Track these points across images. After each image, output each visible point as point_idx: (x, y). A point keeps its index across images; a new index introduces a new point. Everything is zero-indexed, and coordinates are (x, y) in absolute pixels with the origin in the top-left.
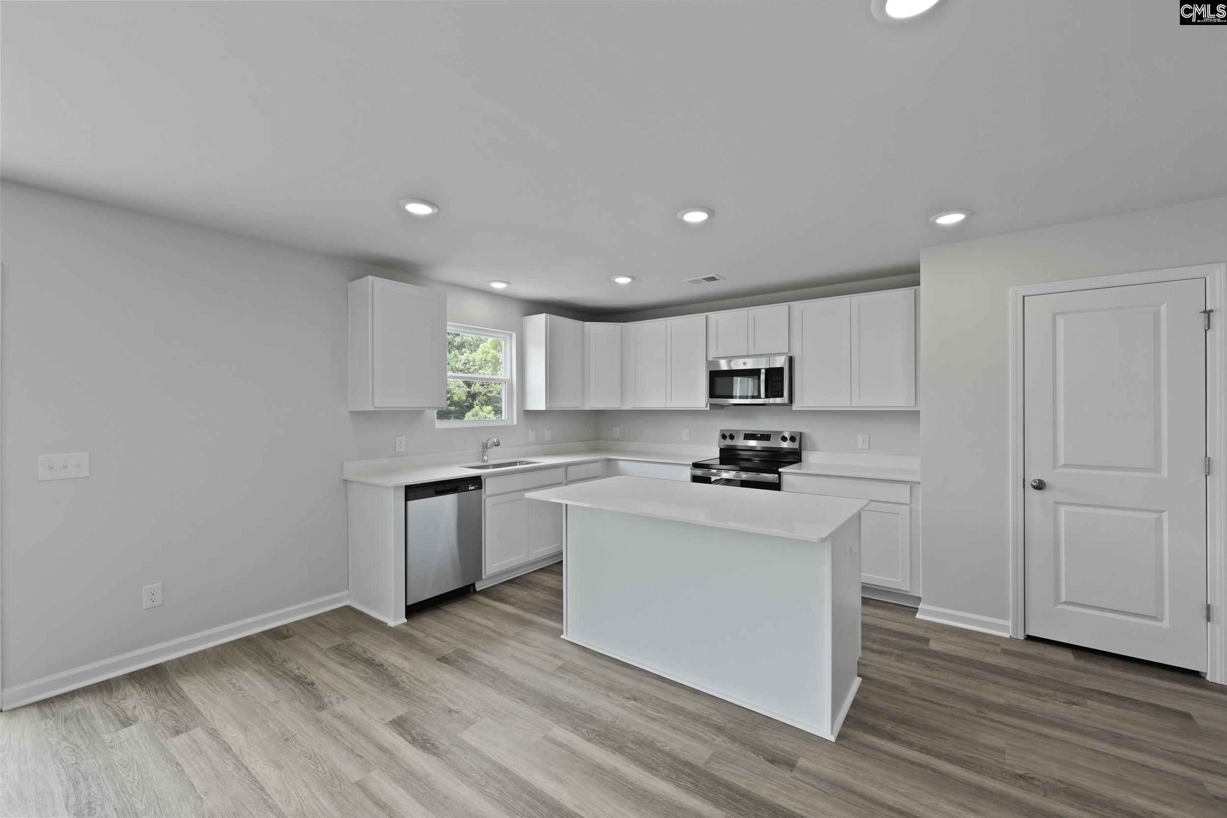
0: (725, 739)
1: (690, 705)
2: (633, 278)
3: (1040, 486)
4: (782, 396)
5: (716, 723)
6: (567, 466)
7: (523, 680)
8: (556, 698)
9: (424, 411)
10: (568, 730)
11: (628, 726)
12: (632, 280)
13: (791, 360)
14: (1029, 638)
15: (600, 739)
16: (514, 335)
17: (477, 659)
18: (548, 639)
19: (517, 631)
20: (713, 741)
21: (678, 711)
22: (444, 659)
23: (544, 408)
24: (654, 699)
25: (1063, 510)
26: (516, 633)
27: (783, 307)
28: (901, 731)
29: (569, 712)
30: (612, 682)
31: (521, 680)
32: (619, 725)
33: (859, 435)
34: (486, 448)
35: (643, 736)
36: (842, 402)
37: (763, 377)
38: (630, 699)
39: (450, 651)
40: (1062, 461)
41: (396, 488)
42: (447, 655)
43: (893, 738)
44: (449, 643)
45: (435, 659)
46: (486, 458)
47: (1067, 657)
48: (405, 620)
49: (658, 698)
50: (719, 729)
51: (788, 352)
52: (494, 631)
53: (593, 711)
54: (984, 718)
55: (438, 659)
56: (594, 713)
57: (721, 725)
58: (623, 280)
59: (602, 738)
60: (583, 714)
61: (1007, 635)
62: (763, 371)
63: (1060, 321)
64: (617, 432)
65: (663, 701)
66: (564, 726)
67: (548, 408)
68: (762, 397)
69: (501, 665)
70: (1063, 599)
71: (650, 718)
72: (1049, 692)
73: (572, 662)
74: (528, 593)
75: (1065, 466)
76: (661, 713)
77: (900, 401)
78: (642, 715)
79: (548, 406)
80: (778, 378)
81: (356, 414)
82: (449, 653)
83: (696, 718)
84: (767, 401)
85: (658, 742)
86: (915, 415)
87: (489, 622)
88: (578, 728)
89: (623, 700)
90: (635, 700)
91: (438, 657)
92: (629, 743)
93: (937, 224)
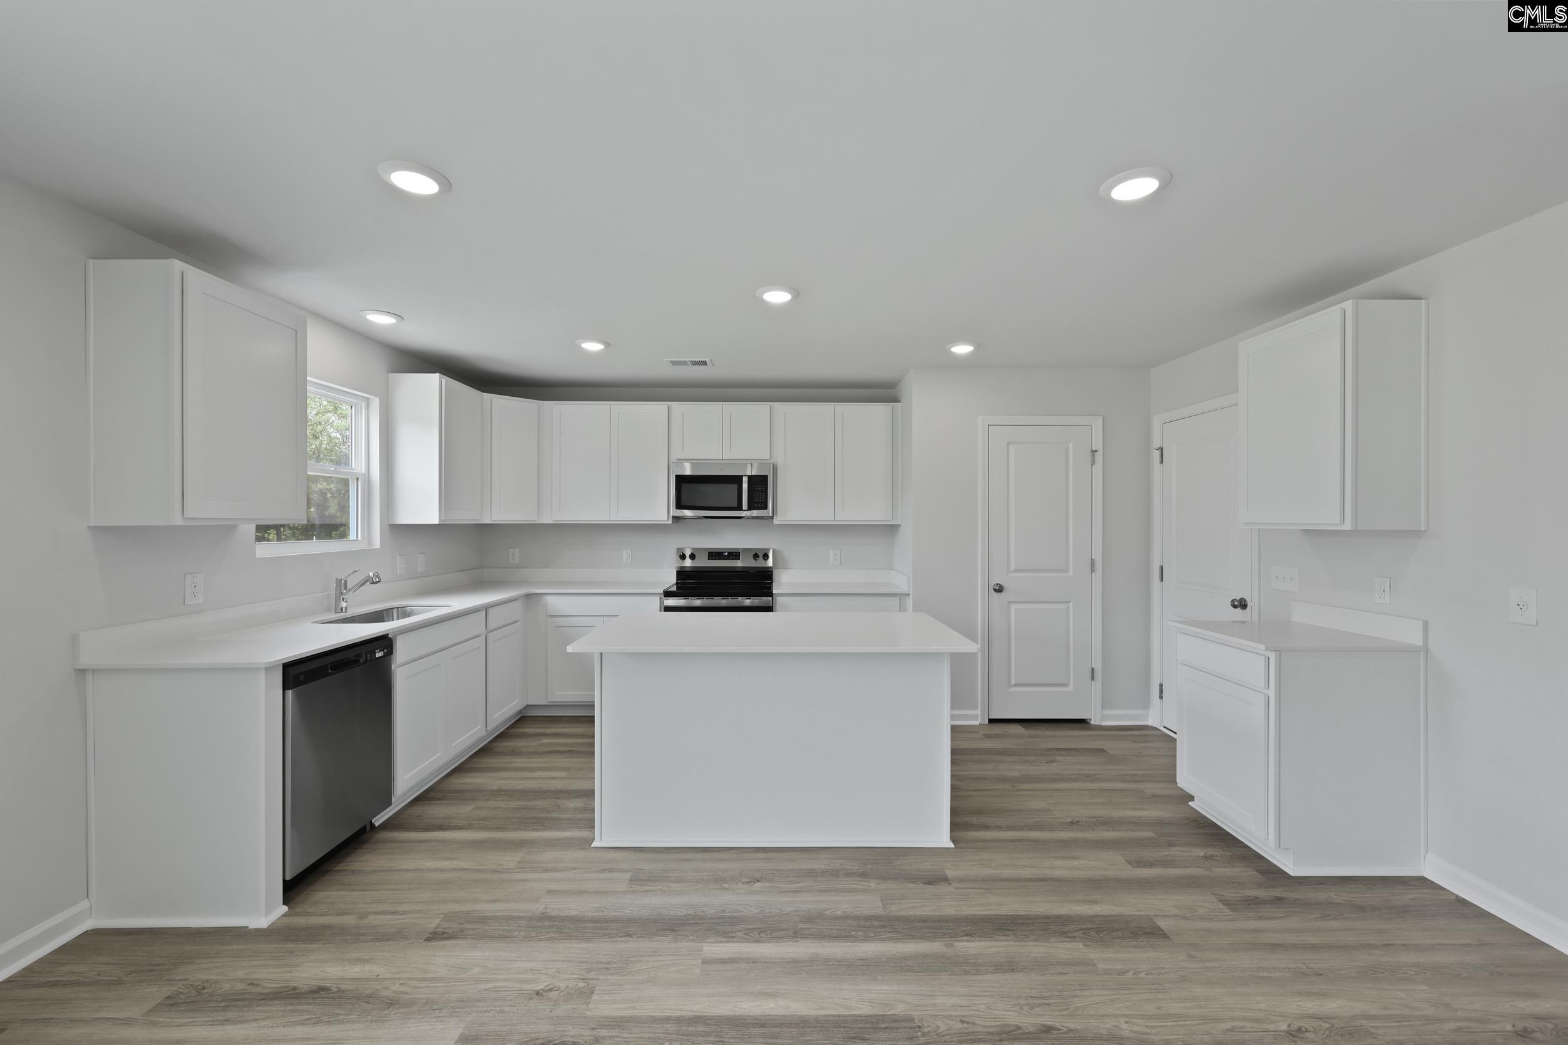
0: (877, 881)
1: (817, 865)
2: (607, 345)
3: (999, 589)
4: (765, 508)
5: (855, 870)
6: (486, 608)
7: (600, 914)
8: (668, 915)
9: (237, 525)
10: (721, 942)
11: (780, 909)
12: (605, 347)
13: (775, 468)
14: (991, 721)
15: (767, 935)
16: (376, 403)
17: (497, 914)
18: (579, 854)
19: (518, 860)
20: (870, 888)
21: (812, 874)
22: (436, 936)
23: (436, 522)
24: (776, 872)
25: (1013, 607)
26: (519, 862)
27: (765, 407)
28: (983, 820)
29: (702, 924)
30: (714, 873)
31: (596, 914)
32: (770, 912)
33: (831, 551)
34: (345, 589)
35: (804, 911)
36: (825, 516)
37: (745, 486)
38: (751, 882)
39: (438, 921)
40: (1013, 567)
41: (269, 669)
42: (435, 928)
43: (986, 827)
44: (419, 911)
45: (422, 941)
46: (344, 605)
47: (1018, 729)
48: (285, 908)
49: (779, 870)
50: (863, 875)
51: (769, 458)
52: (478, 871)
53: (727, 911)
54: (1019, 790)
55: (428, 939)
56: (729, 912)
57: (861, 871)
58: (593, 347)
59: (768, 932)
60: (719, 918)
61: (977, 723)
62: (745, 479)
63: (1012, 449)
64: (515, 555)
65: (786, 870)
66: (712, 940)
67: (443, 520)
68: (744, 509)
69: (545, 908)
70: (1013, 683)
71: (792, 891)
72: (1033, 758)
73: (640, 869)
74: (472, 807)
75: (1015, 571)
76: (797, 883)
77: (877, 514)
78: (781, 892)
79: (443, 518)
80: (762, 488)
81: (102, 532)
82: (438, 925)
83: (834, 874)
84: (748, 513)
85: (825, 911)
86: (891, 529)
87: (454, 862)
88: (731, 935)
89: (745, 886)
90: (758, 881)
91: (425, 937)
92: (800, 924)
93: (951, 352)
